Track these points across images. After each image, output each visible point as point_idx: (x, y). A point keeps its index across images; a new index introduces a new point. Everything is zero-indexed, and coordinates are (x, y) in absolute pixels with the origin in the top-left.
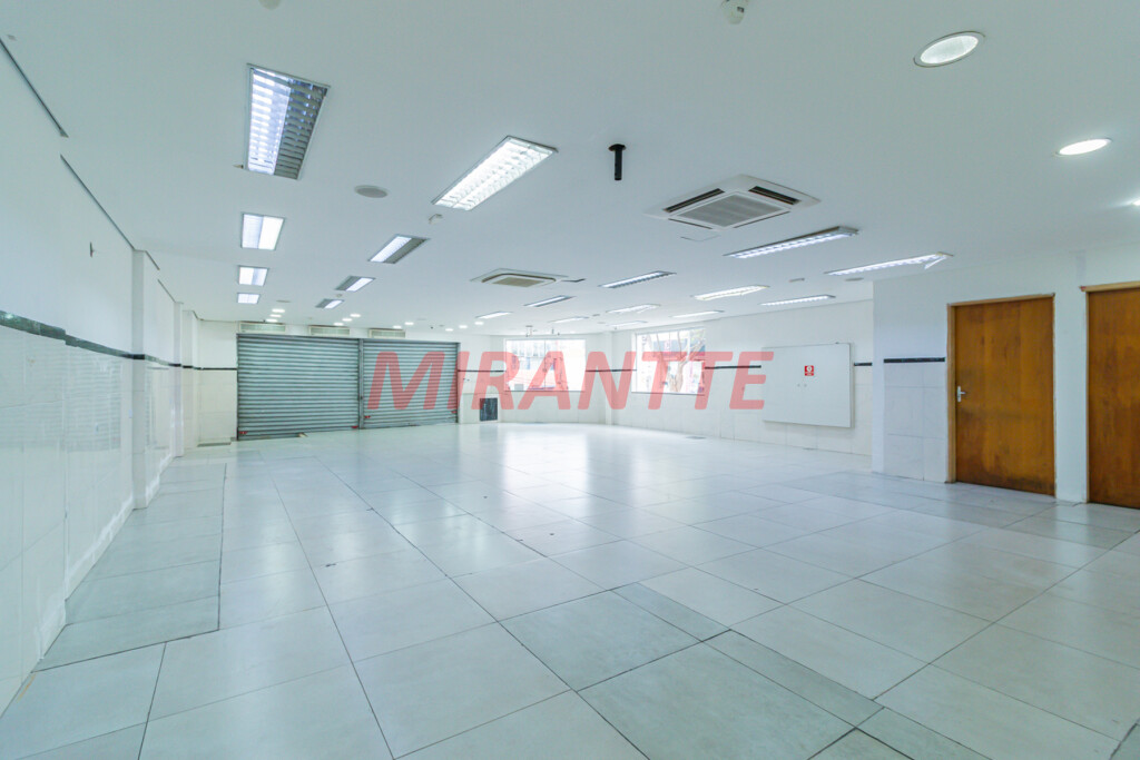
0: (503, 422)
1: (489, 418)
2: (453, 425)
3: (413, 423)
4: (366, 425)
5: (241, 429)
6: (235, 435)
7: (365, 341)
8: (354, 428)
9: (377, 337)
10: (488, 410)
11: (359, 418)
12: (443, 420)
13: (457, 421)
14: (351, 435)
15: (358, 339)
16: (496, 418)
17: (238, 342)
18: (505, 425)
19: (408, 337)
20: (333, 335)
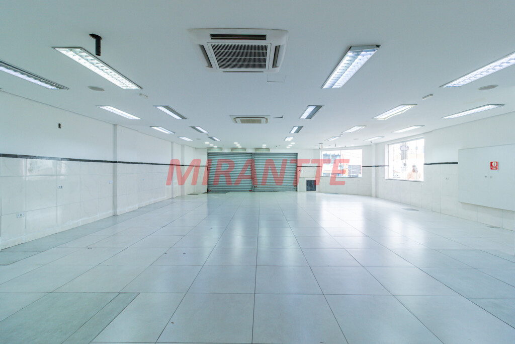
0: (319, 192)
1: (311, 190)
2: (295, 192)
3: (275, 190)
4: (255, 190)
5: (209, 189)
6: (206, 191)
7: (254, 154)
8: (250, 191)
9: (257, 152)
10: (311, 185)
11: (252, 187)
12: (290, 190)
13: (297, 191)
14: (249, 194)
15: (252, 153)
16: (315, 190)
17: (208, 155)
18: (321, 194)
19: (272, 151)
20: (240, 152)
